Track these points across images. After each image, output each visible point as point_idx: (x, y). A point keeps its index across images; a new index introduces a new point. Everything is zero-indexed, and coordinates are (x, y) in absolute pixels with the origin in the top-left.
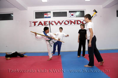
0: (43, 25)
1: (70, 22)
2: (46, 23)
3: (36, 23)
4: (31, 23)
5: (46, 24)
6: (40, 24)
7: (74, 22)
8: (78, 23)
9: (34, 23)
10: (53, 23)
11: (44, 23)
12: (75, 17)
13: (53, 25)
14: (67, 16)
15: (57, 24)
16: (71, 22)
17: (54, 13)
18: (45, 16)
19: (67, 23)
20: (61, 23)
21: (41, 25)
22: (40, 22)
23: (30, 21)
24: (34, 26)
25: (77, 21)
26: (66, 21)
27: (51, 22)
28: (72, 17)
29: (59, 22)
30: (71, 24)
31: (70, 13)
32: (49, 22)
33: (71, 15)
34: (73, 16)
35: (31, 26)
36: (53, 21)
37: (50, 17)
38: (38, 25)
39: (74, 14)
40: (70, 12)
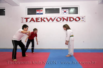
0: (34, 21)
1: (62, 19)
2: (38, 19)
3: (28, 19)
4: (23, 19)
5: (38, 21)
6: (32, 20)
7: (66, 19)
8: (70, 21)
9: (26, 19)
10: (45, 20)
11: (36, 19)
12: (68, 13)
13: (44, 21)
14: (59, 13)
15: (48, 21)
16: (64, 19)
17: (46, 10)
18: (37, 12)
19: (59, 20)
20: (53, 19)
21: (33, 22)
22: (32, 19)
23: (22, 17)
24: (26, 22)
25: (70, 18)
26: (59, 18)
27: (43, 19)
28: (64, 13)
29: (51, 19)
30: (63, 21)
31: (62, 10)
32: (41, 18)
33: (63, 12)
34: (66, 13)
35: (23, 22)
36: (45, 18)
37: (42, 14)
38: (30, 21)
39: (67, 10)
40: (63, 8)
